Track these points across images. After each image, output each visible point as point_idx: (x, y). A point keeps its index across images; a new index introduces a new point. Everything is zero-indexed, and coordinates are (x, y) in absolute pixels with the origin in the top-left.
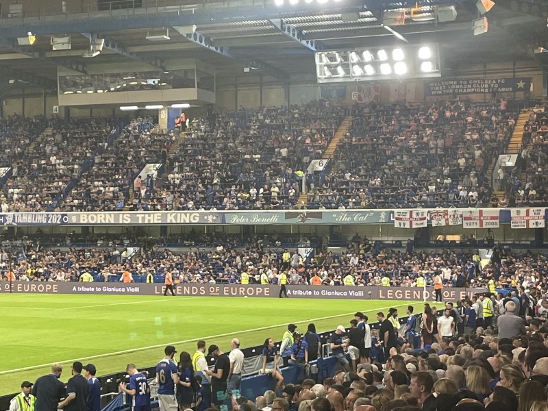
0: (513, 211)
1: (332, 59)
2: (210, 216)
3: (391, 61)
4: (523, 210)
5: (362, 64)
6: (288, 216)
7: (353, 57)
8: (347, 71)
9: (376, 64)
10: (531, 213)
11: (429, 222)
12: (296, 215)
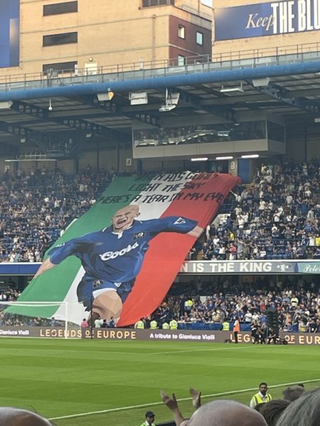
2: (283, 267)
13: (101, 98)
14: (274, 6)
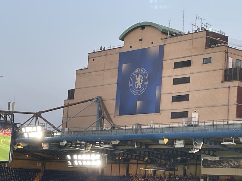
13: (161, 142)
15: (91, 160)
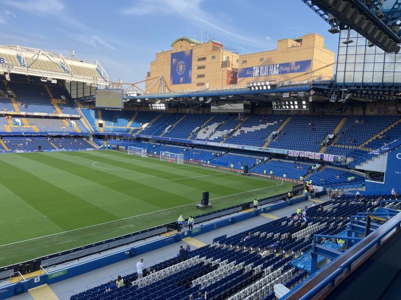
0: (325, 155)
1: (277, 103)
2: (240, 147)
3: (294, 105)
4: (327, 155)
5: (285, 105)
6: (260, 149)
7: (283, 103)
8: (281, 107)
9: (289, 105)
10: (330, 156)
11: (299, 155)
12: (262, 149)
13: (193, 98)
14: (254, 68)
15: (160, 107)
